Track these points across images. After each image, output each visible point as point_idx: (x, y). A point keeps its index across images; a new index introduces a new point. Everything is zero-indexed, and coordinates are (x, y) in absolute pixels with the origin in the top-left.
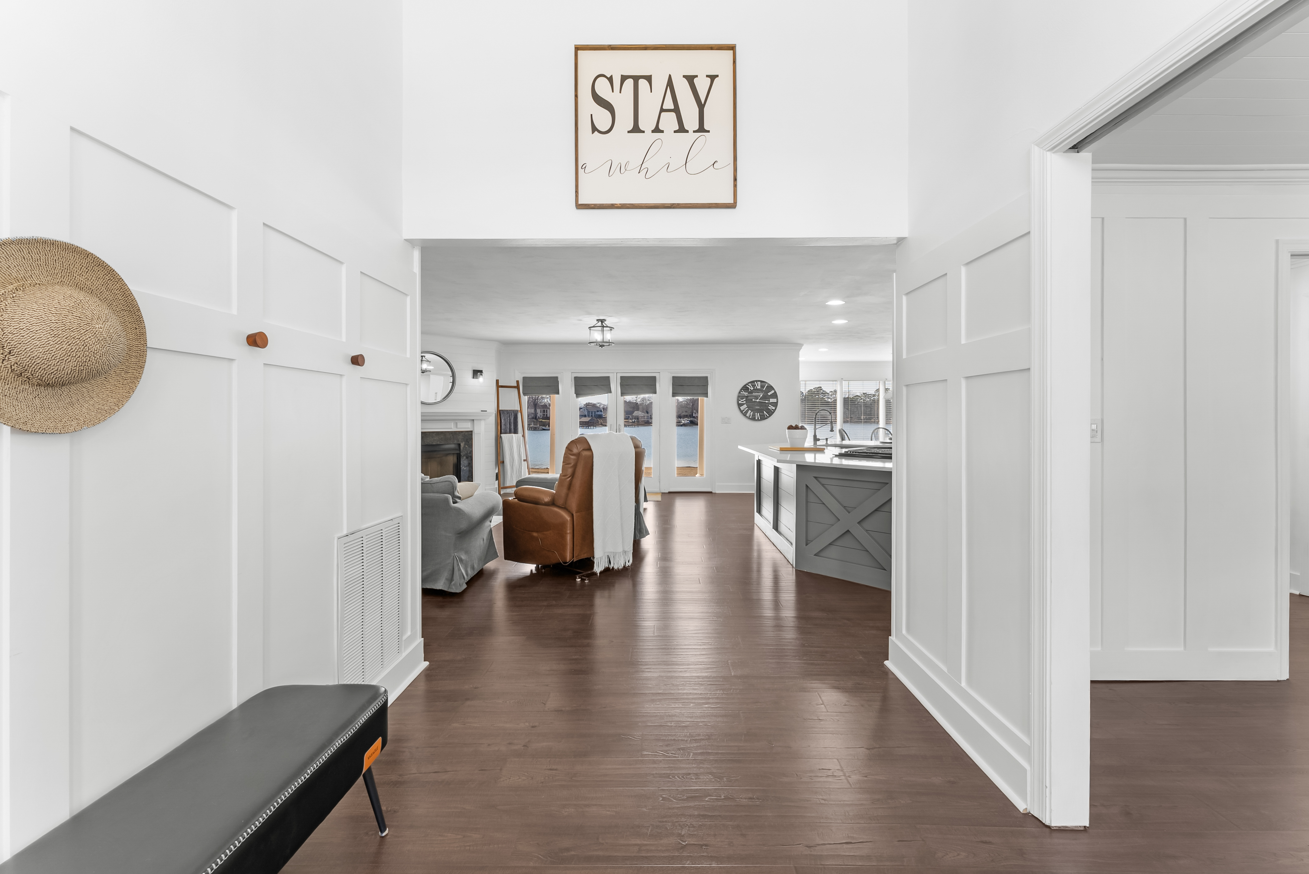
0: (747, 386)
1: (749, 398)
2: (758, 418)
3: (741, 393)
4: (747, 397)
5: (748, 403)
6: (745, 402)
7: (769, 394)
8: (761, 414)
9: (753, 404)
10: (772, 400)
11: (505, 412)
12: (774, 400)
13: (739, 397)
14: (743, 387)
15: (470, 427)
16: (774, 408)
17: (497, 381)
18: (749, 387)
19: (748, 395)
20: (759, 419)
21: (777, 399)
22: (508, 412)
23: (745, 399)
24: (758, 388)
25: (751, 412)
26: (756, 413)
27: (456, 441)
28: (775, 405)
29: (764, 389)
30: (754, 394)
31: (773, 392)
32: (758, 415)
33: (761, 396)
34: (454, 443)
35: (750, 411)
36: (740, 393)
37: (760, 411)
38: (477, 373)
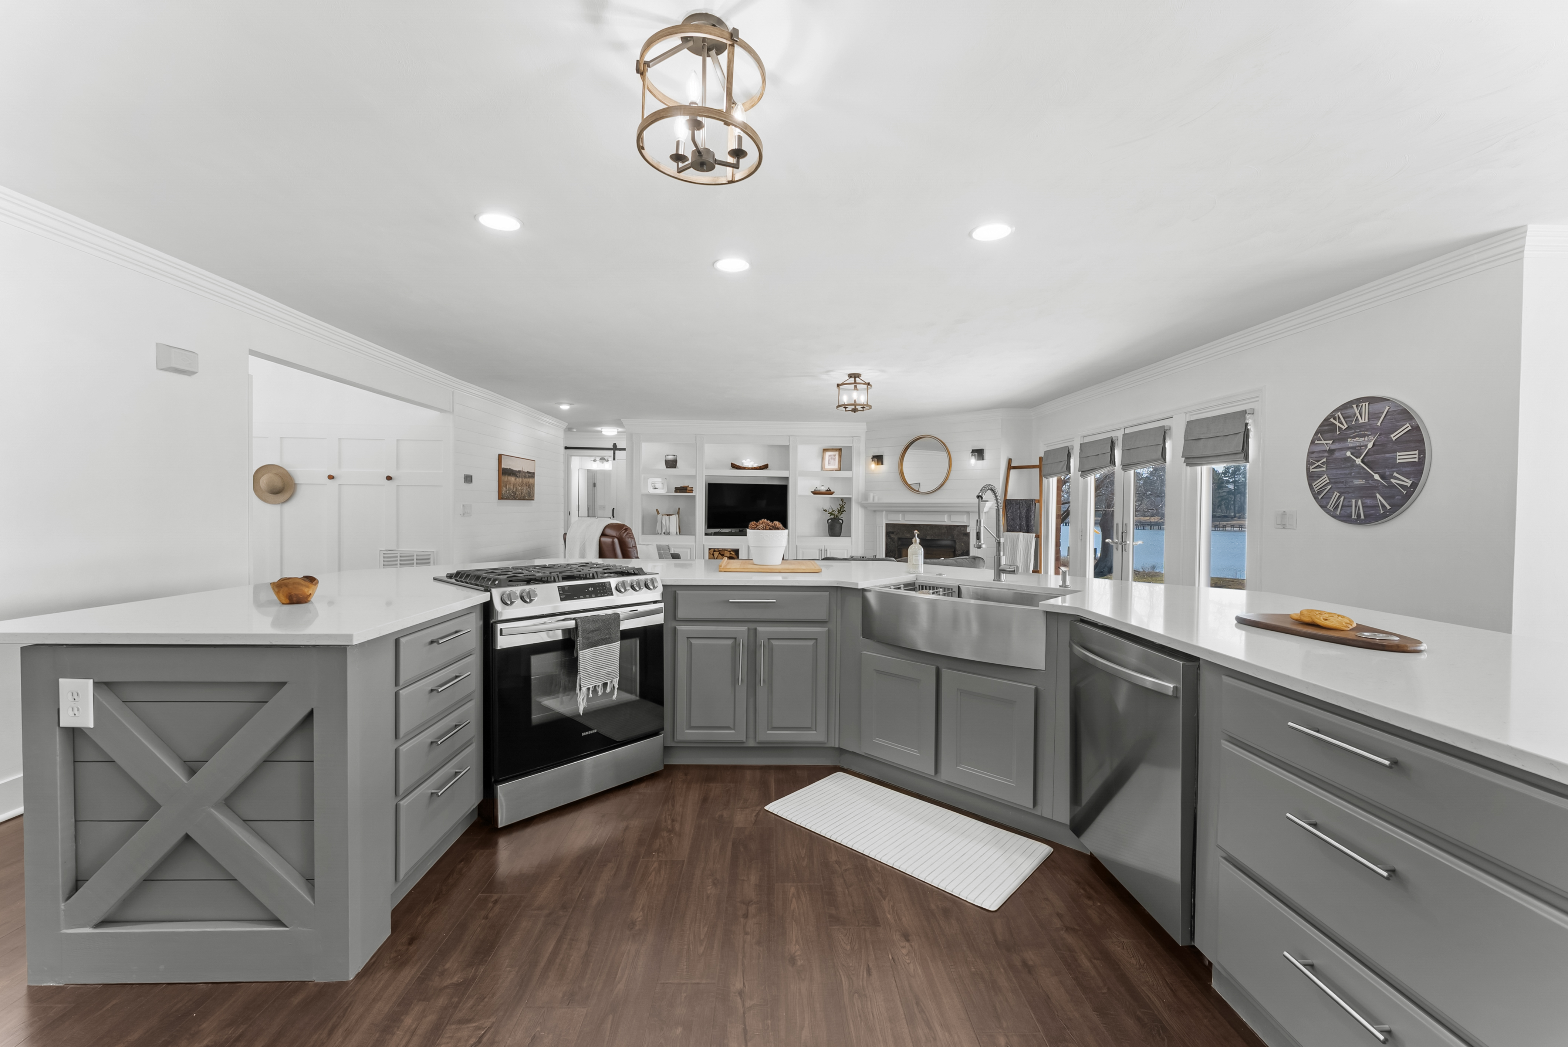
0: (1332, 420)
1: (1337, 455)
2: (1359, 516)
3: (1316, 442)
4: (1331, 451)
5: (1334, 472)
6: (1324, 469)
7: (1394, 437)
8: (1369, 502)
9: (1347, 472)
10: (1403, 457)
11: (1013, 503)
12: (1410, 456)
13: (1310, 453)
14: (1320, 426)
15: (965, 521)
16: (1408, 483)
17: (1010, 461)
18: (1337, 423)
19: (1333, 447)
20: (1362, 517)
21: (1422, 452)
22: (1017, 502)
23: (1325, 460)
24: (1361, 421)
25: (1339, 497)
26: (1354, 501)
27: (950, 537)
28: (1417, 470)
29: (1379, 424)
30: (1351, 442)
31: (1407, 427)
32: (1357, 506)
33: (1370, 445)
34: (949, 539)
35: (1336, 494)
36: (1313, 442)
37: (1367, 491)
38: (979, 453)
